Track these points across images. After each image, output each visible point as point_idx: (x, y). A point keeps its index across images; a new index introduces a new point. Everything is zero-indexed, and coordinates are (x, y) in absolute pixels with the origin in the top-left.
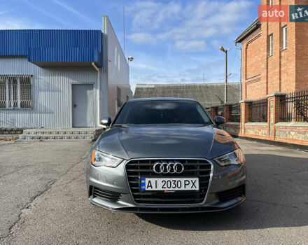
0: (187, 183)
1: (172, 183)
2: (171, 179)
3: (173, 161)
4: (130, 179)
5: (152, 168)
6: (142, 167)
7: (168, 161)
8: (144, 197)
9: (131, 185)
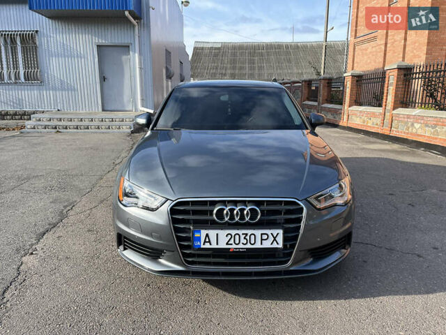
0: (265, 237)
1: (242, 237)
2: (241, 232)
3: (244, 203)
4: (177, 230)
5: (212, 214)
6: (195, 212)
7: (235, 203)
8: (199, 256)
9: (179, 239)
